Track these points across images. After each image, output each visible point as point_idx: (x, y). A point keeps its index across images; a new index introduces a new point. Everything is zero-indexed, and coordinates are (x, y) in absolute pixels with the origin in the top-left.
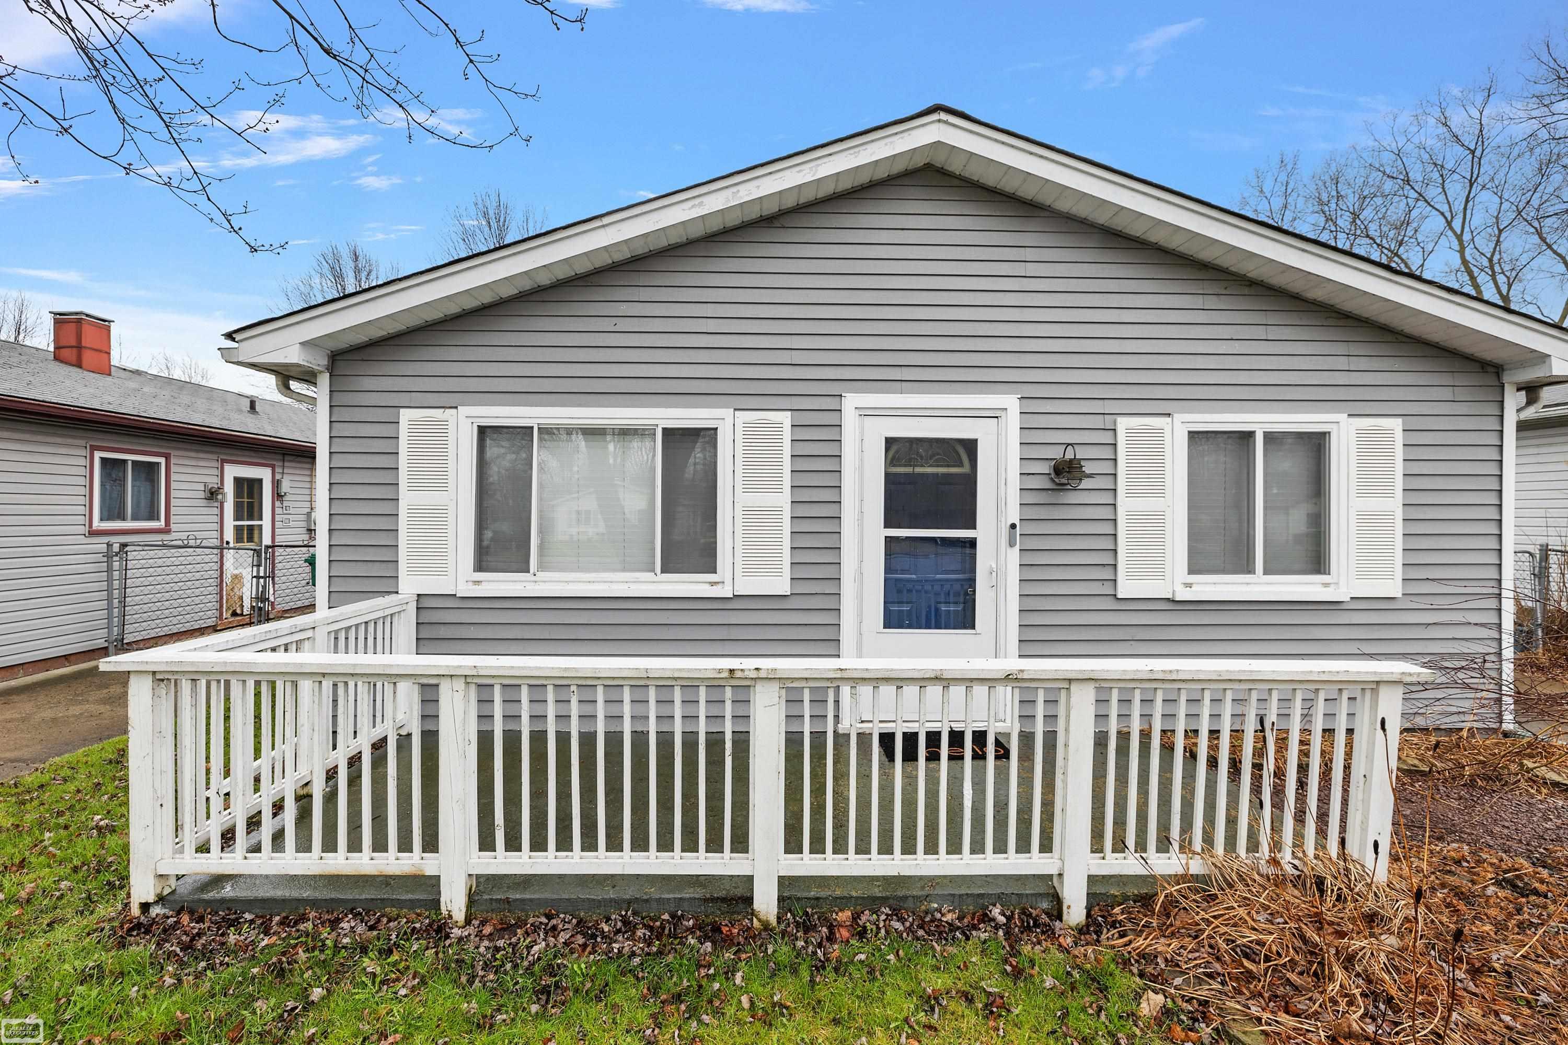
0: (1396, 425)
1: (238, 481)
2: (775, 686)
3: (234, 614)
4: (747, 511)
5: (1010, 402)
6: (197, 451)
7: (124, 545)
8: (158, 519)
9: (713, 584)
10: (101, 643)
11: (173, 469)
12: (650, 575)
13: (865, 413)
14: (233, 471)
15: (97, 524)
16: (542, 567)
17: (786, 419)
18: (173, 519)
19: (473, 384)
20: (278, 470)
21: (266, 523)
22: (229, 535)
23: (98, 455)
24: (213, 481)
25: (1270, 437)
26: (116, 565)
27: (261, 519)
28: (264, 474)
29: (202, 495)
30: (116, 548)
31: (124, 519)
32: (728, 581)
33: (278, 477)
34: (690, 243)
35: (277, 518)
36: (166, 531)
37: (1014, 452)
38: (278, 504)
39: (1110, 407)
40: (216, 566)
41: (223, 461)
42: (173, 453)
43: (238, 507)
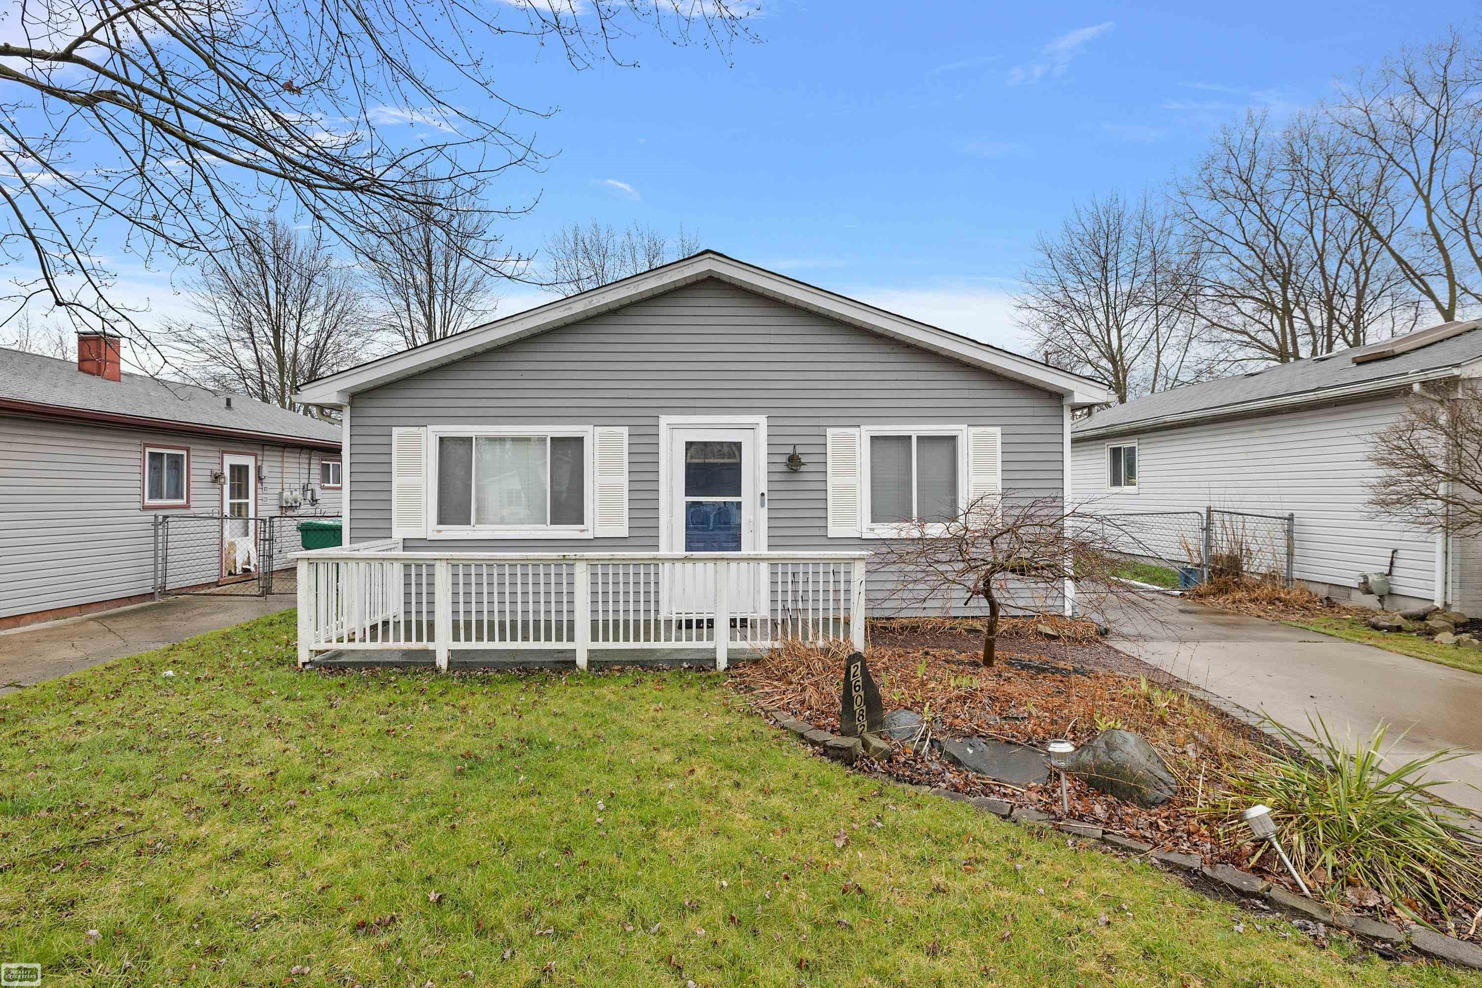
0: (997, 430)
1: (232, 467)
2: (584, 563)
3: (230, 574)
4: (602, 487)
5: (761, 420)
6: (207, 445)
7: (165, 517)
8: (182, 498)
9: (582, 531)
10: (150, 590)
11: (192, 459)
12: (544, 526)
13: (673, 427)
14: (230, 460)
15: (148, 502)
16: (478, 522)
17: (625, 431)
18: (192, 498)
19: (437, 412)
20: (259, 458)
21: (251, 501)
22: (227, 511)
23: (148, 450)
24: (216, 469)
25: (919, 438)
26: (160, 532)
27: (247, 498)
28: (249, 461)
29: (209, 479)
30: (160, 519)
31: (161, 498)
32: (591, 530)
33: (259, 464)
34: (567, 326)
35: (259, 497)
36: (187, 507)
37: (763, 450)
38: (259, 485)
39: (822, 422)
40: (218, 535)
41: (224, 452)
42: (192, 447)
43: (232, 488)
